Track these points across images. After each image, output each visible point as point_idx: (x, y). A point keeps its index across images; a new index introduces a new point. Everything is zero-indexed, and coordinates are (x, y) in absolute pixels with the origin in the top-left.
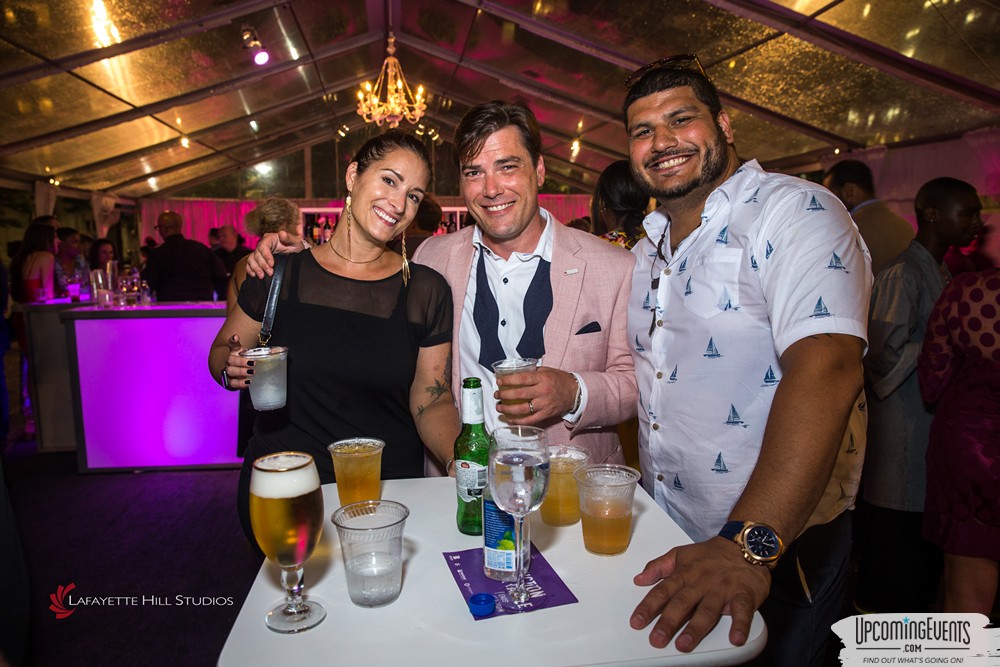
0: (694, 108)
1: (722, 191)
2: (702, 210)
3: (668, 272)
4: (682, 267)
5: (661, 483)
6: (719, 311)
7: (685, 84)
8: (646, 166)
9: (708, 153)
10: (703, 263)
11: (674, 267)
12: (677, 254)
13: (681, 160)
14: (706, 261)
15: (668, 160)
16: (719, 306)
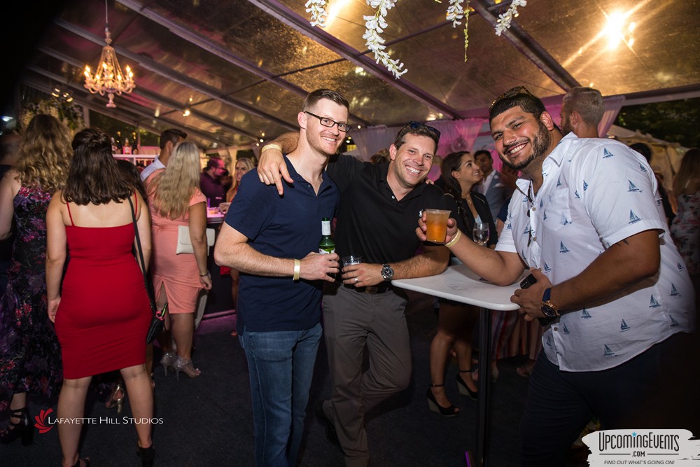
0: (522, 117)
1: (551, 158)
2: (542, 171)
3: (534, 209)
4: (541, 205)
5: (556, 332)
6: (562, 226)
7: (516, 105)
8: (504, 154)
9: (536, 140)
10: (550, 200)
11: (536, 205)
12: (537, 198)
13: (521, 147)
14: (552, 199)
15: (513, 149)
16: (561, 223)
